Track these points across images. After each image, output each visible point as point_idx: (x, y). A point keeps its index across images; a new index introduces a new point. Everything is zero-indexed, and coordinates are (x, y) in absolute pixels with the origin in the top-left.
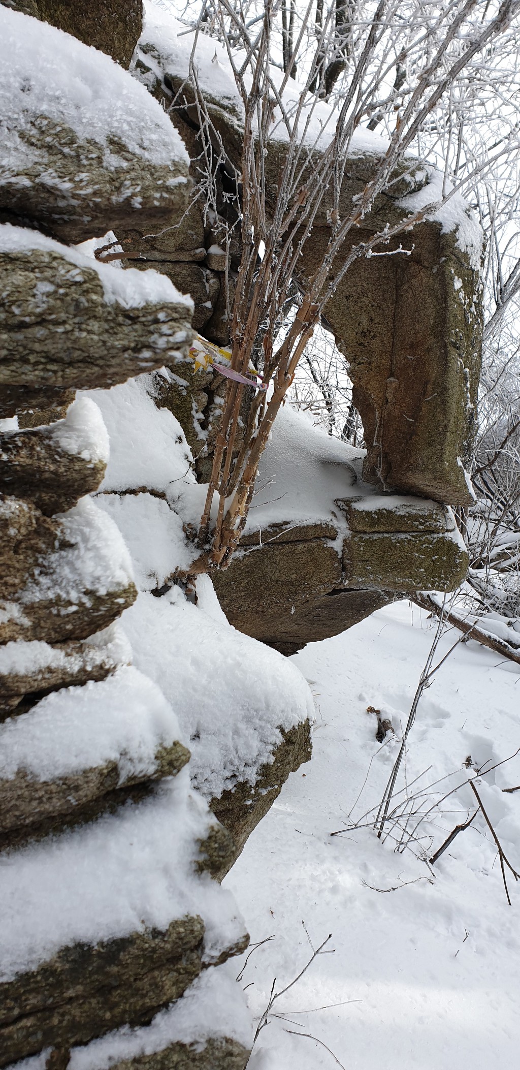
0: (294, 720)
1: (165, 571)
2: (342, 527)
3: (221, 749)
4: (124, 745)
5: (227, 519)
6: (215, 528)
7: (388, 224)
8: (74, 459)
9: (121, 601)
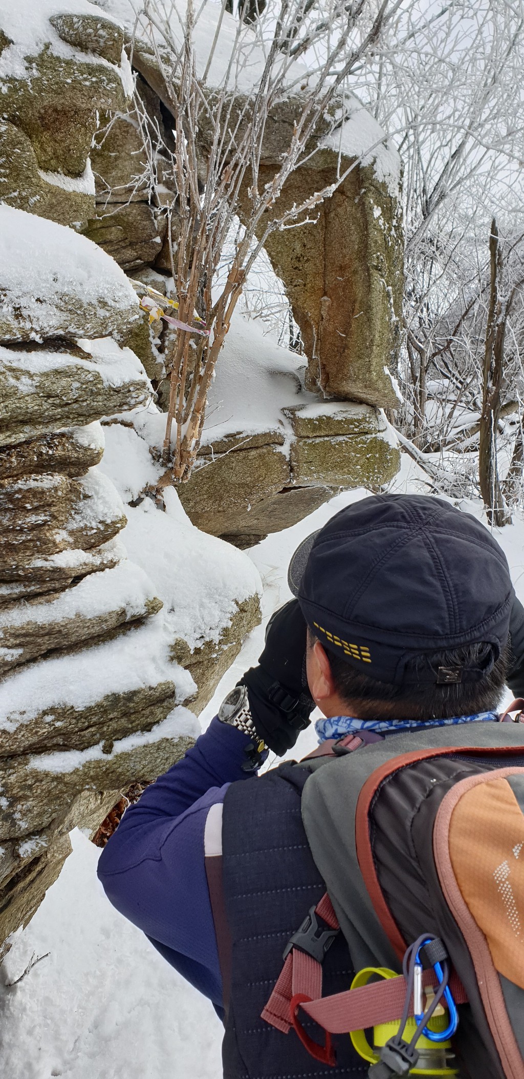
0: (245, 595)
1: (137, 487)
2: (288, 434)
3: (191, 618)
4: (128, 599)
5: (184, 442)
6: (175, 450)
7: (295, 204)
8: (86, 449)
9: (119, 525)
